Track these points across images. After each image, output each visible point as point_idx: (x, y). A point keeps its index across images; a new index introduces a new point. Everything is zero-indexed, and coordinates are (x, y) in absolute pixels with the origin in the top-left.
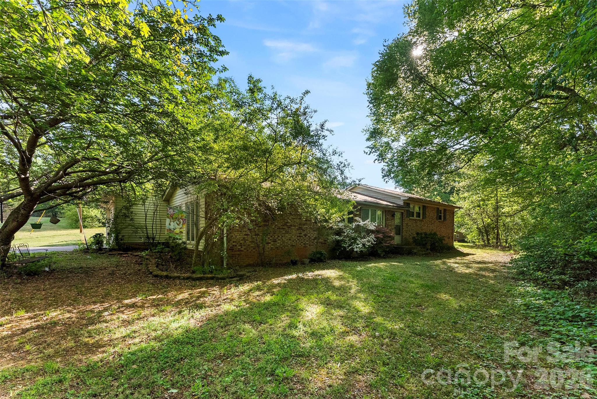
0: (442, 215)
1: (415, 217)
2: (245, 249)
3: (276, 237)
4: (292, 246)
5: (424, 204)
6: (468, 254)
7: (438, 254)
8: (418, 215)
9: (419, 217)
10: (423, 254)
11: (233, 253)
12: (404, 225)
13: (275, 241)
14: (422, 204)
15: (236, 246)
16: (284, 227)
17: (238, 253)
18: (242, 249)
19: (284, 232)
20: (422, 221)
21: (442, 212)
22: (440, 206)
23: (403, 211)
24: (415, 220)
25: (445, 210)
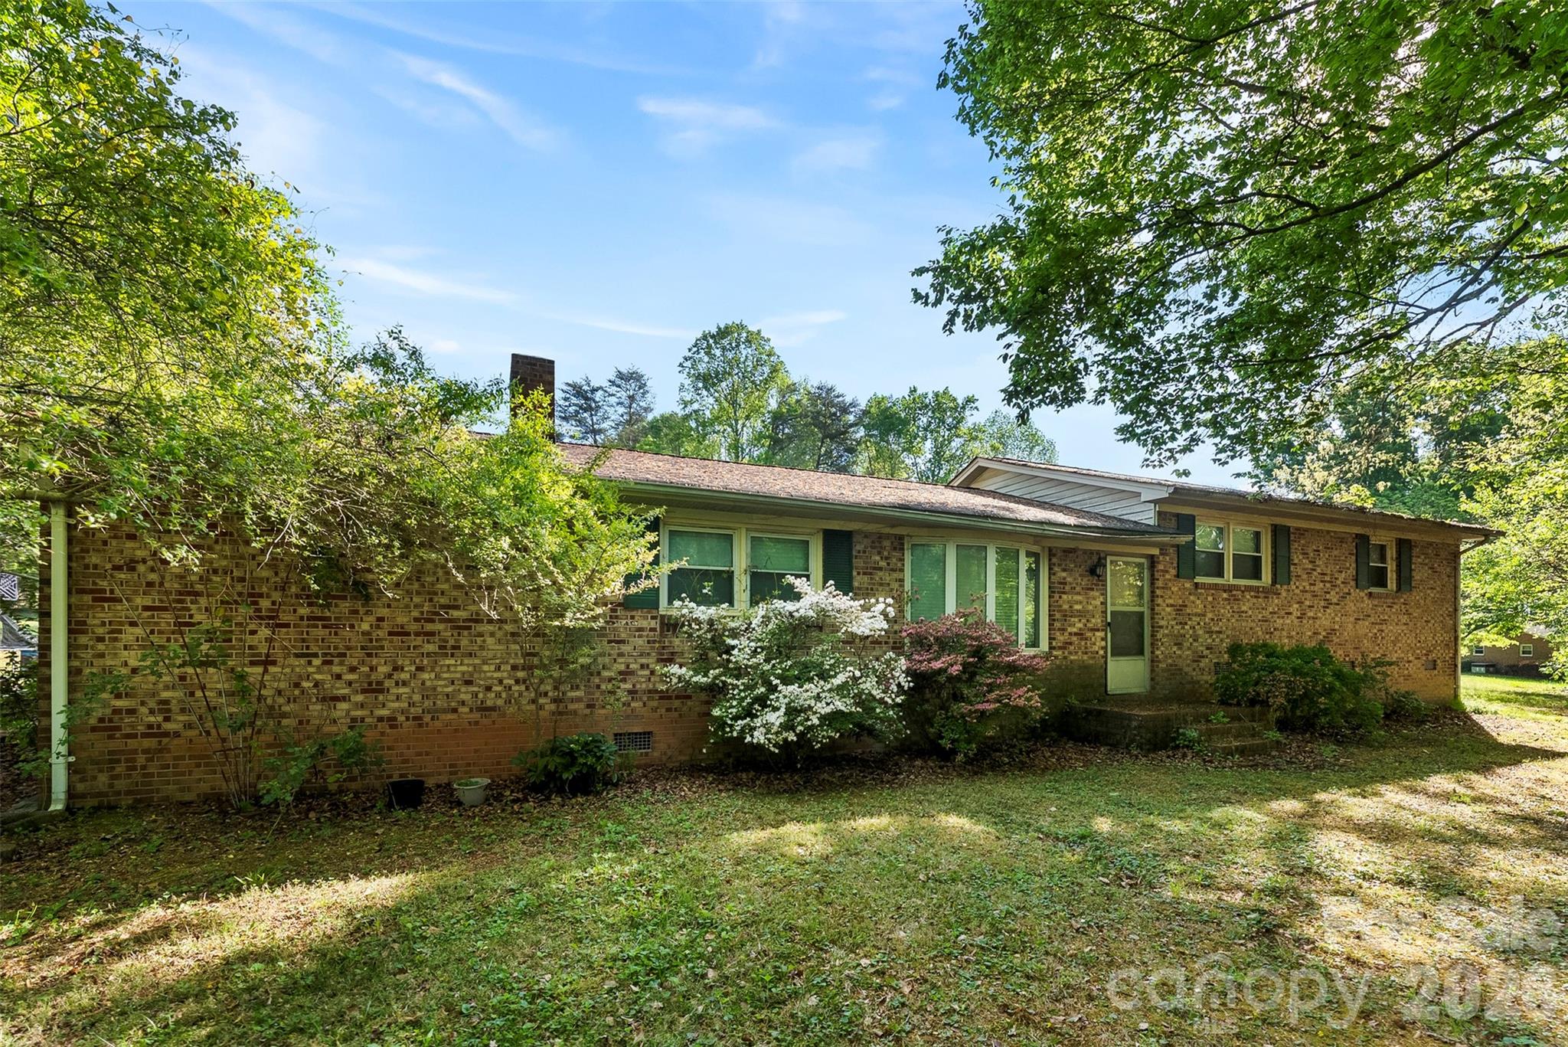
0: (1391, 567)
1: (1229, 577)
2: (189, 726)
3: (383, 669)
4: (484, 709)
5: (1279, 521)
6: (1518, 754)
7: (1329, 751)
8: (1250, 567)
9: (1257, 576)
10: (1228, 752)
11: (113, 745)
12: (1165, 611)
13: (374, 689)
14: (1267, 521)
15: (131, 712)
16: (429, 627)
17: (150, 743)
18: (169, 726)
19: (431, 648)
20: (1267, 593)
21: (1391, 553)
22: (1375, 526)
23: (1156, 551)
24: (1229, 589)
25: (1403, 546)
